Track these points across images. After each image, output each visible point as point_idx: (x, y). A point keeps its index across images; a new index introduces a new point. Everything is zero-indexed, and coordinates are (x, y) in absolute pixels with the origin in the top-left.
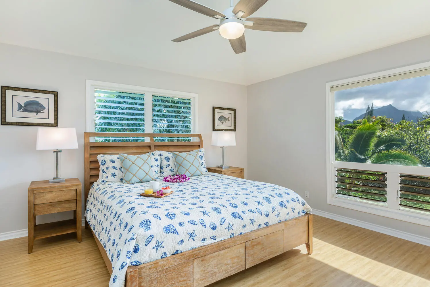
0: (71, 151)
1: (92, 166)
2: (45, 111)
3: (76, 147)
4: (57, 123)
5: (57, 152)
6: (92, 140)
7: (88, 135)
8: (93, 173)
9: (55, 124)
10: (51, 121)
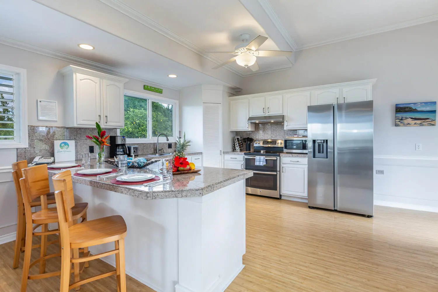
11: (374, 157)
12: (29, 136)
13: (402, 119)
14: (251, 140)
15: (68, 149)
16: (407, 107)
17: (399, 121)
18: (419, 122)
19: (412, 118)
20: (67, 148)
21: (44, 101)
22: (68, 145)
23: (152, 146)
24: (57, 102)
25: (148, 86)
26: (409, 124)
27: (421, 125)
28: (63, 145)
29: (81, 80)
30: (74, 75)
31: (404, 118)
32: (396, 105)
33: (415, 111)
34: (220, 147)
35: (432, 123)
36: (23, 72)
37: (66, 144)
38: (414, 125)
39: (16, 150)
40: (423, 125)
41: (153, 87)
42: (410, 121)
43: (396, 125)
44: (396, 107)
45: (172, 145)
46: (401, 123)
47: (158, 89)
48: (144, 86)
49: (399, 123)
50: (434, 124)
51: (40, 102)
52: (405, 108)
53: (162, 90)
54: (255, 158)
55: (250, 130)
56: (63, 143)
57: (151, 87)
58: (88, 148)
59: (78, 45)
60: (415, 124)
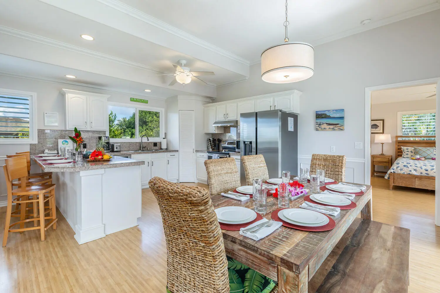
0: (388, 143)
1: (399, 151)
2: (379, 127)
3: (390, 141)
4: (384, 132)
5: (382, 144)
6: (399, 139)
7: (397, 137)
8: (399, 154)
9: (383, 133)
10: (381, 131)
11: (298, 157)
12: (38, 136)
13: (320, 125)
14: (220, 141)
16: (324, 114)
17: (318, 126)
18: (332, 127)
19: (327, 124)
20: (67, 145)
21: (49, 113)
22: (68, 143)
23: (138, 144)
24: (58, 113)
25: (133, 99)
26: (325, 128)
27: (333, 129)
28: (64, 142)
29: (72, 98)
30: (67, 95)
31: (322, 124)
32: (316, 112)
33: (329, 117)
34: (193, 146)
35: (341, 128)
36: (35, 94)
37: (66, 141)
38: (329, 130)
39: (29, 145)
40: (334, 130)
41: (138, 99)
42: (325, 126)
43: (317, 130)
44: (316, 114)
45: (158, 144)
46: (320, 128)
47: (143, 100)
48: (131, 98)
49: (318, 128)
50: (342, 129)
51: (46, 113)
52: (322, 114)
53: (148, 101)
54: (212, 155)
55: (216, 133)
56: (64, 141)
59: (65, 76)
60: (329, 128)
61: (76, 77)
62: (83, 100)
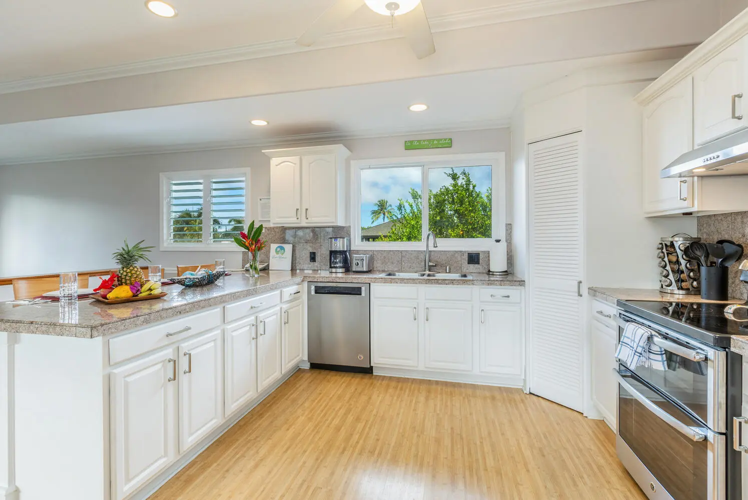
15: (284, 255)
20: (282, 254)
21: (264, 199)
22: (284, 249)
28: (278, 249)
29: (277, 165)
30: (271, 162)
34: (579, 268)
36: (248, 170)
37: (282, 249)
39: (242, 253)
41: (424, 141)
45: (480, 256)
47: (437, 140)
48: (405, 143)
51: (261, 200)
55: (696, 208)
56: (279, 247)
57: (419, 141)
58: (308, 255)
61: (268, 123)
62: (295, 164)
